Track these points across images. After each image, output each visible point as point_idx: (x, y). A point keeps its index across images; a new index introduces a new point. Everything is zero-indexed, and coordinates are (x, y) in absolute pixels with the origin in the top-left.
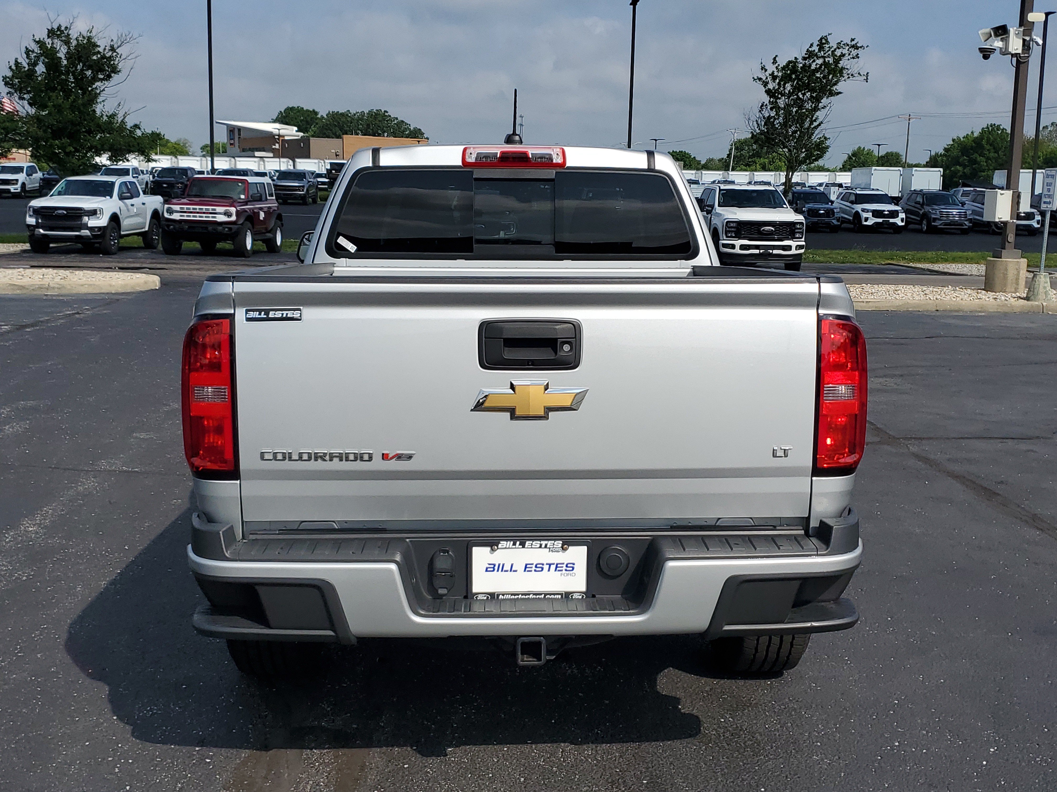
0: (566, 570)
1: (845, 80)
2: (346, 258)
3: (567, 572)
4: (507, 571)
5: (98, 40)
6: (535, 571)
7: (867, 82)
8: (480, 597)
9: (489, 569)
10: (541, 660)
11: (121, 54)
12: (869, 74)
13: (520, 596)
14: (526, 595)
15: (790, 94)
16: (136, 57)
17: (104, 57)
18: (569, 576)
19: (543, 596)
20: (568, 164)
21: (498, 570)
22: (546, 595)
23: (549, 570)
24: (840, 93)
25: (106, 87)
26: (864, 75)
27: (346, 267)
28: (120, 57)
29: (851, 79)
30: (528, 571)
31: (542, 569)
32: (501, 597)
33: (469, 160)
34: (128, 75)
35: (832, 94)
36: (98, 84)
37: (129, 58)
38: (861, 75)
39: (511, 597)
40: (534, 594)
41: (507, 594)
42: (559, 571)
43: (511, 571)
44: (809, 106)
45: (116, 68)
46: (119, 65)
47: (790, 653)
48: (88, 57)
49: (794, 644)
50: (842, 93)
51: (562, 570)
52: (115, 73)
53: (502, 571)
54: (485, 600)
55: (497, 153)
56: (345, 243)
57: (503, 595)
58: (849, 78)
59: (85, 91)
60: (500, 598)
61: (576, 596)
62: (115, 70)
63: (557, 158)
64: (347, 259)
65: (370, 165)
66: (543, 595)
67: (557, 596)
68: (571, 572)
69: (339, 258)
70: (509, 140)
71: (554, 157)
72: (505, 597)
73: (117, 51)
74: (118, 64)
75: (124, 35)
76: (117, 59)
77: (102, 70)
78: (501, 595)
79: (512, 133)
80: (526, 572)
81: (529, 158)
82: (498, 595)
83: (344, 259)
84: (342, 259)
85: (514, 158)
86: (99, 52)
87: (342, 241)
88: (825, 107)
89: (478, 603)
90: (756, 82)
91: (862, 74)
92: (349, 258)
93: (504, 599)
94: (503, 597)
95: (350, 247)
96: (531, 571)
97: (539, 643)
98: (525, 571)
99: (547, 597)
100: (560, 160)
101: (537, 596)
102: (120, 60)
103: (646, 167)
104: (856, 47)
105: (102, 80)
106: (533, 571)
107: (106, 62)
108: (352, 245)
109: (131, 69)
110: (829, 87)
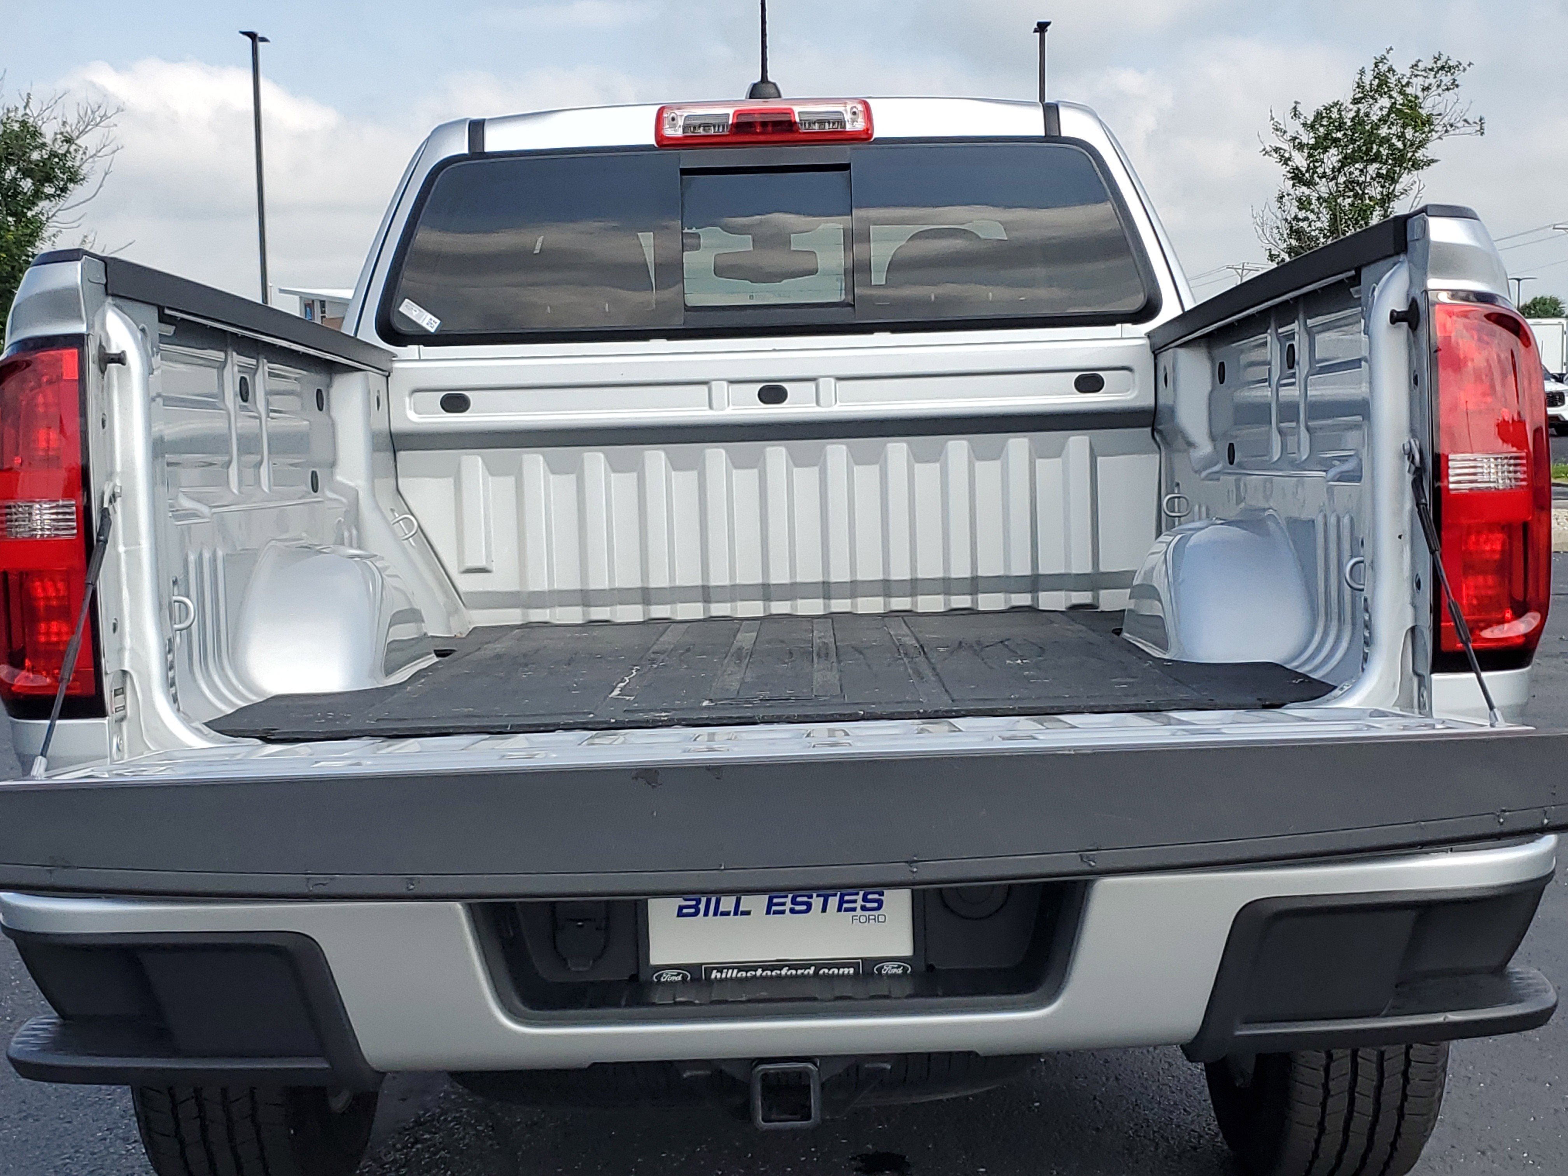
0: (864, 908)
1: (1440, 138)
2: (418, 344)
3: (867, 913)
4: (727, 914)
5: (44, 123)
6: (792, 911)
7: (1482, 134)
8: (668, 976)
9: (685, 911)
10: (809, 1117)
11: (86, 148)
12: (1485, 120)
13: (759, 972)
14: (772, 968)
15: (1337, 171)
16: (114, 152)
17: (53, 154)
18: (872, 922)
19: (812, 971)
20: (878, 133)
21: (706, 914)
22: (819, 967)
23: (824, 910)
24: (1433, 161)
25: (59, 210)
26: (1475, 123)
27: (420, 360)
28: (85, 153)
29: (1452, 132)
30: (776, 912)
31: (809, 906)
32: (715, 974)
33: (669, 132)
34: (101, 186)
35: (1416, 165)
36: (43, 204)
37: (100, 154)
38: (1468, 123)
39: (739, 975)
40: (791, 967)
41: (728, 968)
42: (847, 910)
43: (736, 914)
44: (1375, 191)
45: (76, 173)
46: (83, 167)
47: (1398, 1134)
48: (23, 155)
49: (1406, 1111)
50: (1436, 161)
51: (854, 909)
52: (75, 182)
53: (715, 914)
54: (677, 982)
55: (728, 115)
56: (414, 313)
57: (720, 970)
58: (1447, 131)
59: (19, 216)
60: (713, 976)
61: (889, 969)
62: (74, 178)
63: (853, 121)
64: (422, 347)
65: (466, 151)
66: (813, 968)
67: (846, 971)
68: (876, 913)
69: (405, 346)
70: (755, 92)
71: (848, 117)
72: (724, 976)
73: (76, 142)
74: (81, 165)
75: (89, 112)
76: (79, 157)
77: (49, 178)
78: (715, 972)
79: (759, 79)
80: (771, 916)
81: (795, 123)
82: (709, 971)
83: (416, 347)
84: (410, 347)
85: (764, 124)
86: (44, 145)
87: (410, 310)
88: (1406, 190)
89: (660, 988)
90: (1270, 155)
91: (1471, 121)
92: (425, 345)
93: (721, 980)
94: (719, 975)
95: (427, 320)
96: (782, 912)
97: (802, 1075)
98: (768, 912)
99: (821, 972)
100: (860, 125)
101: (800, 972)
102: (85, 159)
103: (1043, 134)
104: (1446, 68)
105: (49, 197)
106: (787, 911)
107: (58, 163)
108: (430, 316)
109: (106, 174)
110: (1410, 155)
